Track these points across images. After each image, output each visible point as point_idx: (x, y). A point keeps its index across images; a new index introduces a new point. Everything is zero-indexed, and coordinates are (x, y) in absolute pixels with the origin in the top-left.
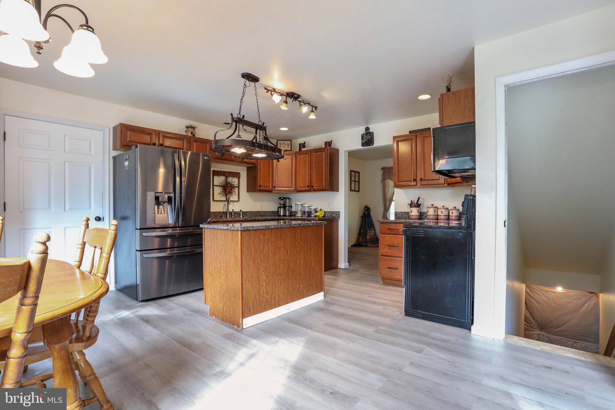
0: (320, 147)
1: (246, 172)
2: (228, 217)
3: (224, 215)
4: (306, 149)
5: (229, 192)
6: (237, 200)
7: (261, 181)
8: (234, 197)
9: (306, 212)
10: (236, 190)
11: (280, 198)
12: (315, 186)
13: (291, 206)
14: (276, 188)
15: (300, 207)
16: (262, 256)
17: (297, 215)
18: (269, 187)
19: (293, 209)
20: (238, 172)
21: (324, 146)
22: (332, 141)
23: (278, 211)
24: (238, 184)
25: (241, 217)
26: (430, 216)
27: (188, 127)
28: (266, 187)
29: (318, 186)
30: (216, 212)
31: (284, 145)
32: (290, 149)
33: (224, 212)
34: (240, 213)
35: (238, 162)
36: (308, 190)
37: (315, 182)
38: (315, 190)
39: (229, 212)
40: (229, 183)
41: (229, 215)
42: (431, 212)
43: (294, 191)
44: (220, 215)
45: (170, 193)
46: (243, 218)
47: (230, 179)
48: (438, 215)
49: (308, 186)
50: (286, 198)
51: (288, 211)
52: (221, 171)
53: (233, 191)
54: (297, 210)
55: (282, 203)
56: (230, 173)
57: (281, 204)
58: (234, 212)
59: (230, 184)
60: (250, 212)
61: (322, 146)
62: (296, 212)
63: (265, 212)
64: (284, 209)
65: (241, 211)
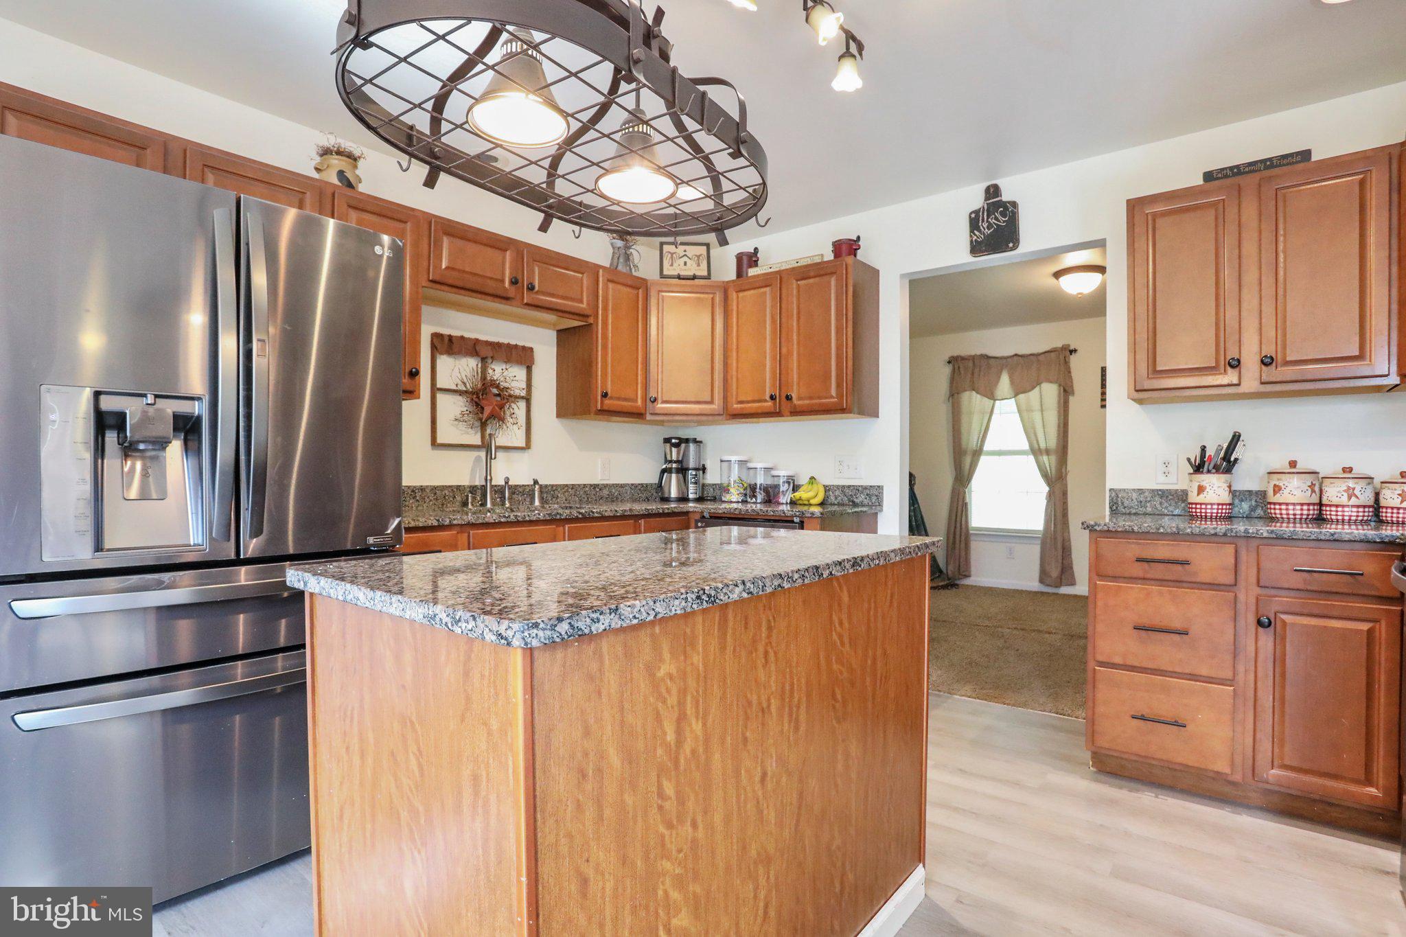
0: (818, 260)
1: (555, 349)
2: (489, 505)
3: (474, 498)
4: (765, 272)
5: (492, 416)
6: (524, 445)
7: (606, 378)
8: (510, 434)
9: (760, 489)
10: (519, 409)
11: (667, 440)
12: (800, 398)
13: (704, 465)
14: (659, 405)
15: (736, 468)
16: (669, 789)
17: (726, 498)
18: (636, 401)
19: (712, 478)
20: (528, 345)
21: (829, 256)
22: (859, 238)
23: (660, 485)
24: (525, 386)
25: (537, 503)
26: (1283, 507)
27: (326, 152)
28: (625, 400)
29: (811, 398)
30: (443, 488)
31: (685, 259)
32: (705, 273)
33: (473, 489)
34: (534, 490)
35: (527, 304)
36: (773, 410)
37: (798, 384)
38: (797, 412)
39: (492, 486)
40: (494, 384)
41: (492, 498)
42: (1295, 492)
43: (719, 415)
44: (459, 498)
45: (192, 399)
46: (543, 507)
47: (498, 371)
48: (1321, 504)
49: (772, 398)
50: (687, 441)
51: (696, 483)
52: (462, 337)
53: (508, 413)
54: (725, 482)
55: (674, 458)
56: (496, 346)
57: (671, 462)
58: (510, 487)
59: (498, 387)
60: (567, 485)
61: (822, 255)
62: (725, 489)
63: (617, 485)
64: (681, 475)
65: (536, 482)
